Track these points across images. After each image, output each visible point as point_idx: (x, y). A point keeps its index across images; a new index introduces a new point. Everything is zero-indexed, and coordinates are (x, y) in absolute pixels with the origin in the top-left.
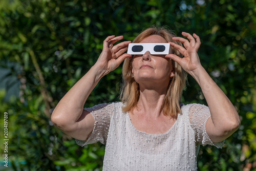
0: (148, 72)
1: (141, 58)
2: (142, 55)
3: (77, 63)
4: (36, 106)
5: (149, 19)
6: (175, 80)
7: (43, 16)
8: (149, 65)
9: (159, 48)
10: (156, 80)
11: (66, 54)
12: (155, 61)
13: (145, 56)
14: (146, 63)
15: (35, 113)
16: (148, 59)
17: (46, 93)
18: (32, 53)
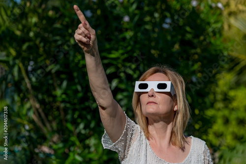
0: (153, 109)
1: (147, 94)
2: (147, 92)
3: (63, 76)
4: (24, 112)
5: (124, 39)
6: (178, 113)
7: (31, 34)
8: (154, 101)
9: (162, 86)
10: (161, 114)
11: (53, 68)
12: (159, 97)
13: (150, 94)
14: (151, 99)
15: (24, 118)
16: (153, 96)
17: (34, 100)
18: (21, 65)
